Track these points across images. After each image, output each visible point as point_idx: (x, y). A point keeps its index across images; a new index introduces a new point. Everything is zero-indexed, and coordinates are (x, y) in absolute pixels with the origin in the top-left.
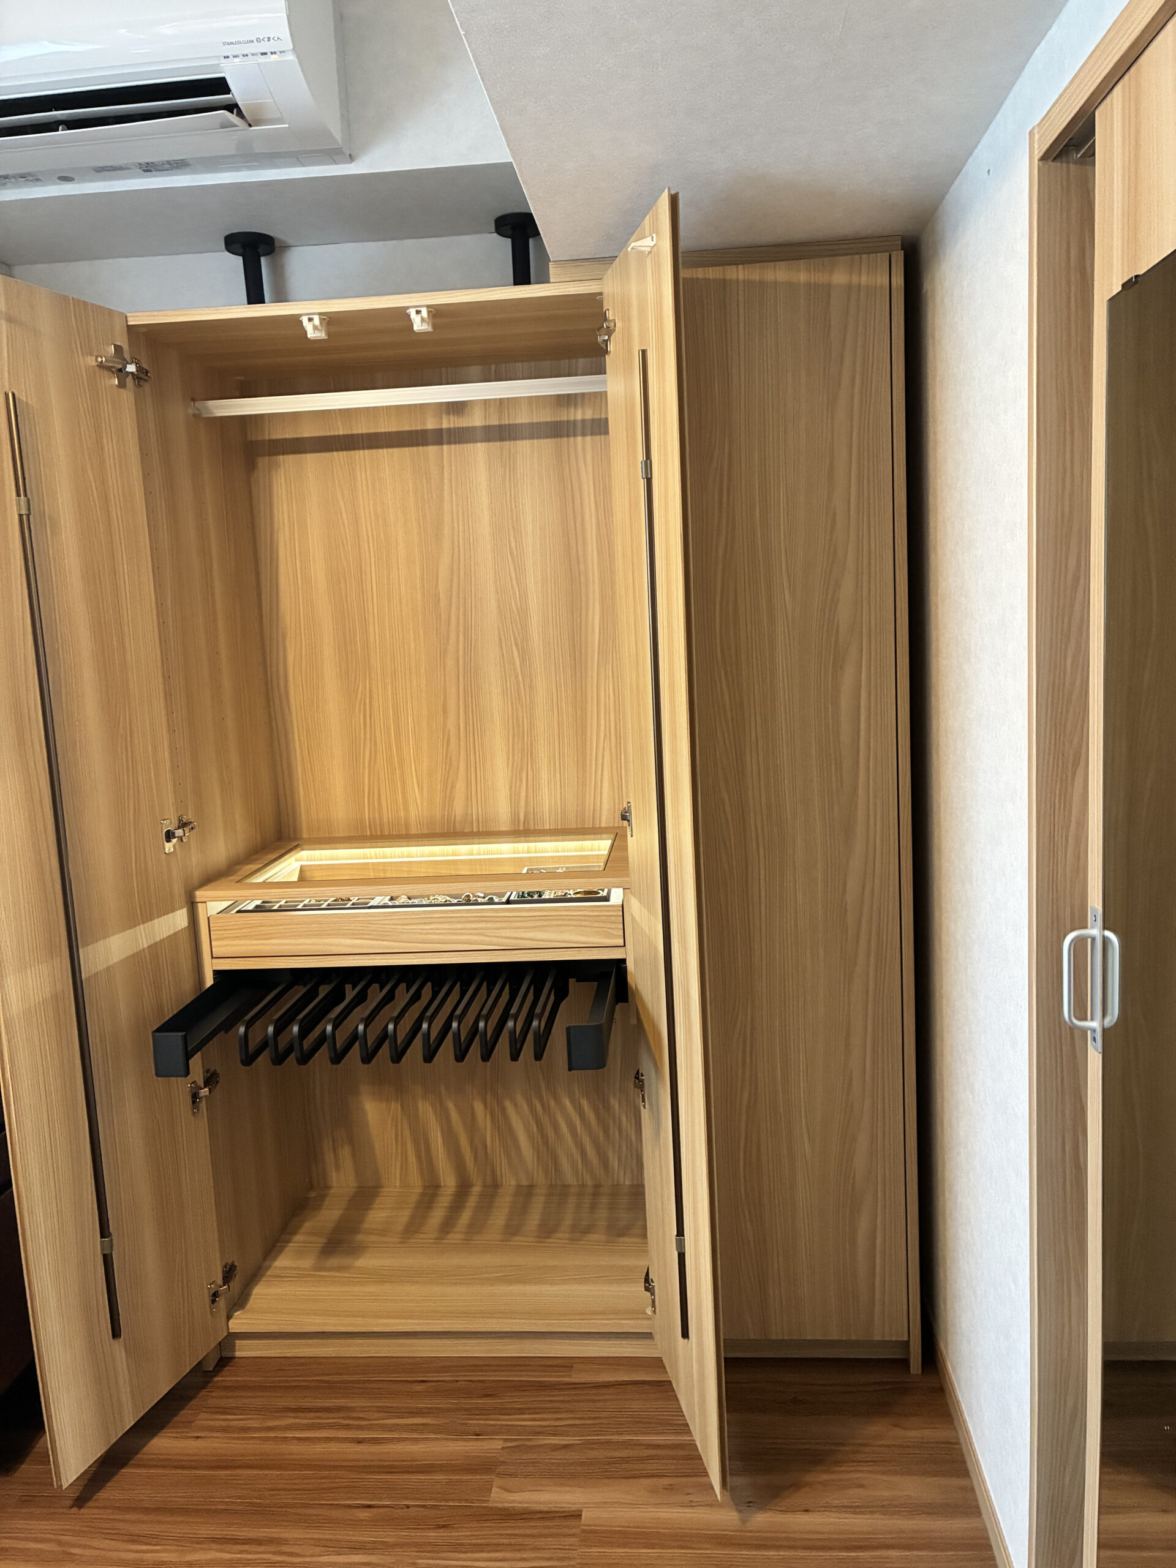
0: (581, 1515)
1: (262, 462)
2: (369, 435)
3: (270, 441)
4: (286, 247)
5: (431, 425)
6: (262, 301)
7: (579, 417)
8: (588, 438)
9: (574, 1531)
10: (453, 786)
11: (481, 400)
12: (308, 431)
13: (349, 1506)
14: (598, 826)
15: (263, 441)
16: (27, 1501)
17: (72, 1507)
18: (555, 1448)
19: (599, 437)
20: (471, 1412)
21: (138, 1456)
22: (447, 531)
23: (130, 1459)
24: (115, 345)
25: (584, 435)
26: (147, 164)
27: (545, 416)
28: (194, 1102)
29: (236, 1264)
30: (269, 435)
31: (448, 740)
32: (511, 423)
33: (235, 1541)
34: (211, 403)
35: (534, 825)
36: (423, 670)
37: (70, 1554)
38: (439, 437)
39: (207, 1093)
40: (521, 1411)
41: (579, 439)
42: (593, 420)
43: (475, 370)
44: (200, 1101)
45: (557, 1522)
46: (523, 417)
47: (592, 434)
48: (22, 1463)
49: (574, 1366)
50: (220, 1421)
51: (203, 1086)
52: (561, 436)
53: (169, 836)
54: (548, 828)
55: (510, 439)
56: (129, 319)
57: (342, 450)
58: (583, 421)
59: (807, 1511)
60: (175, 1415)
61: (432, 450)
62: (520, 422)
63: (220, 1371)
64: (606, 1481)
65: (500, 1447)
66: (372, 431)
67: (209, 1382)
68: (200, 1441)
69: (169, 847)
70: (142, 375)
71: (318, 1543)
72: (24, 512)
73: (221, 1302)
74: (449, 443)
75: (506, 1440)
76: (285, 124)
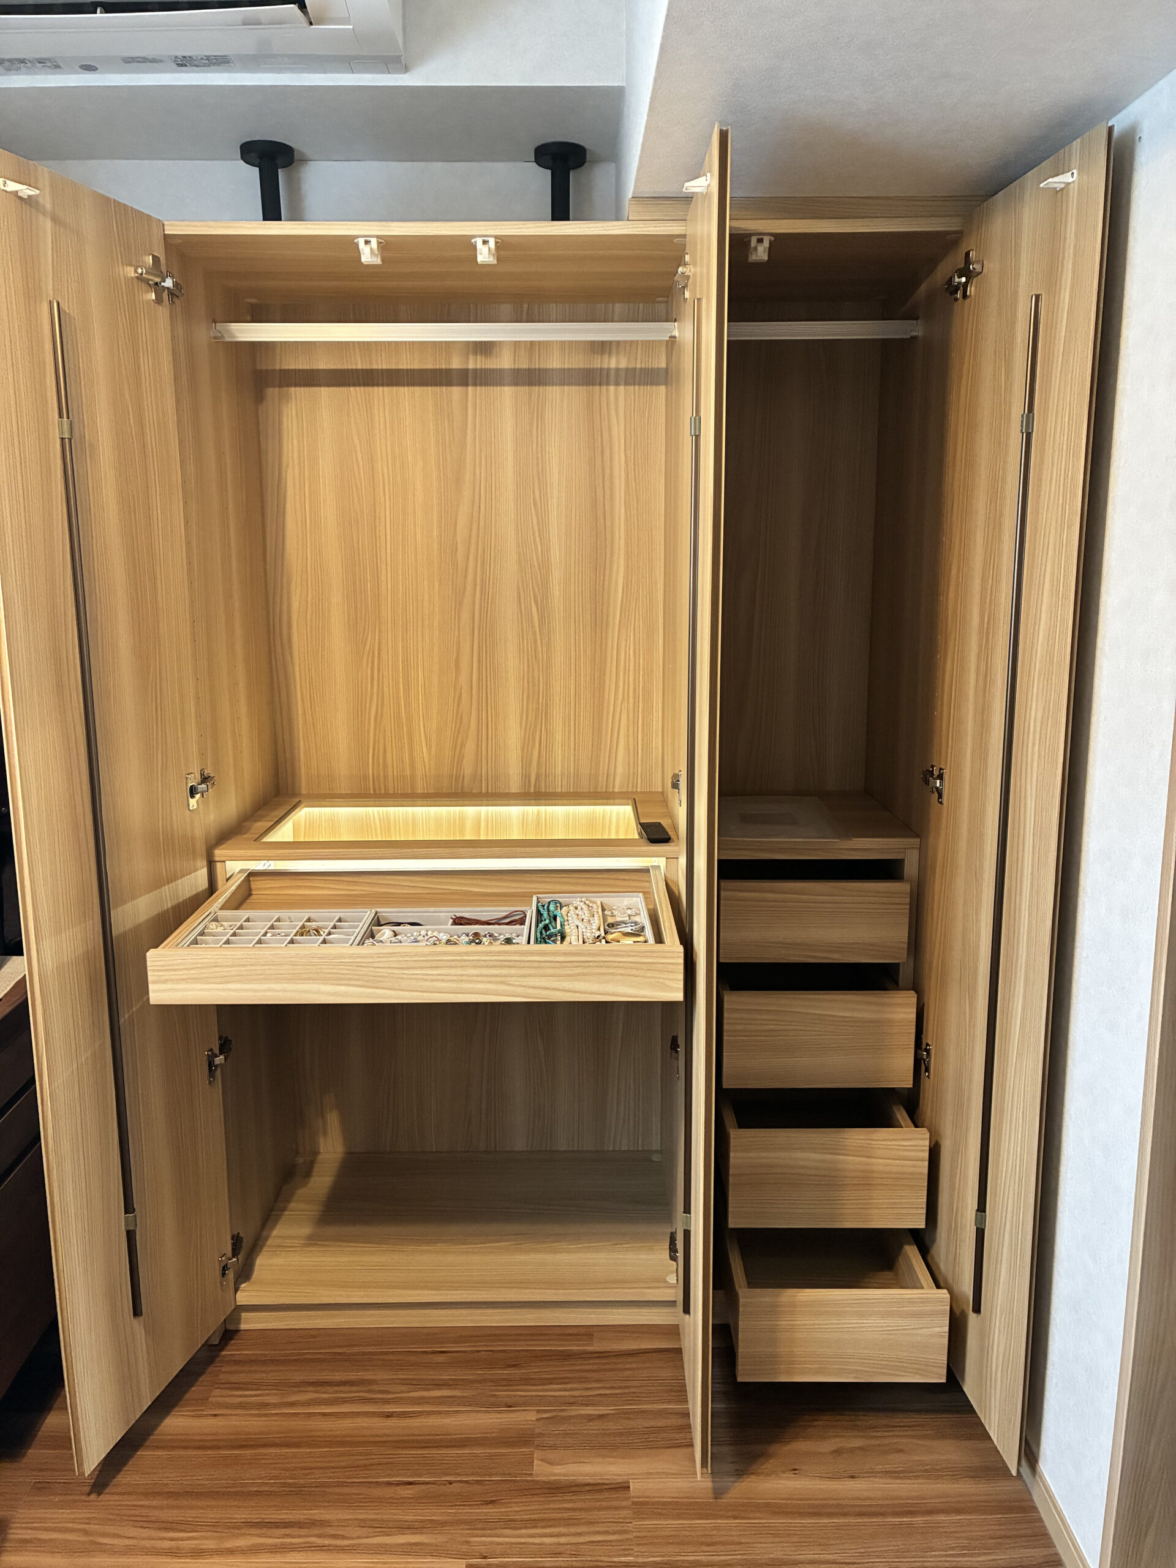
0: (629, 1487)
1: (272, 392)
2: (389, 372)
3: (281, 370)
4: (304, 160)
5: (456, 364)
6: (278, 218)
7: (613, 365)
8: (622, 388)
9: (624, 1503)
10: (463, 745)
11: (510, 341)
12: (323, 363)
13: (389, 1484)
14: (611, 790)
15: (274, 370)
16: (40, 1488)
17: (89, 1494)
18: (590, 1418)
19: (633, 387)
20: (498, 1382)
21: (152, 1437)
22: (468, 476)
23: (145, 1440)
24: (154, 257)
25: (617, 384)
26: (184, 57)
27: (577, 362)
28: (210, 1070)
29: (241, 1235)
30: (281, 364)
31: (460, 698)
32: (541, 367)
33: (276, 1525)
34: (234, 326)
35: (546, 787)
36: (436, 624)
37: (96, 1543)
38: (464, 378)
39: (223, 1061)
40: (551, 1381)
41: (612, 388)
42: (627, 369)
43: (506, 308)
44: (216, 1069)
45: (606, 1495)
46: (554, 362)
47: (626, 384)
48: (29, 1448)
49: (595, 1334)
50: (236, 1397)
51: (218, 1052)
52: (593, 384)
53: (193, 792)
54: (560, 791)
55: (539, 385)
56: (166, 228)
57: (359, 385)
58: (617, 370)
59: (853, 1477)
60: (185, 1392)
61: (456, 391)
62: (551, 367)
63: (226, 1345)
64: (648, 1451)
65: (534, 1419)
66: (394, 367)
67: (217, 1356)
68: (219, 1418)
69: (193, 802)
70: (177, 292)
71: (362, 1524)
72: (66, 436)
73: (230, 1274)
74: (475, 384)
75: (538, 1411)
76: (350, 25)
